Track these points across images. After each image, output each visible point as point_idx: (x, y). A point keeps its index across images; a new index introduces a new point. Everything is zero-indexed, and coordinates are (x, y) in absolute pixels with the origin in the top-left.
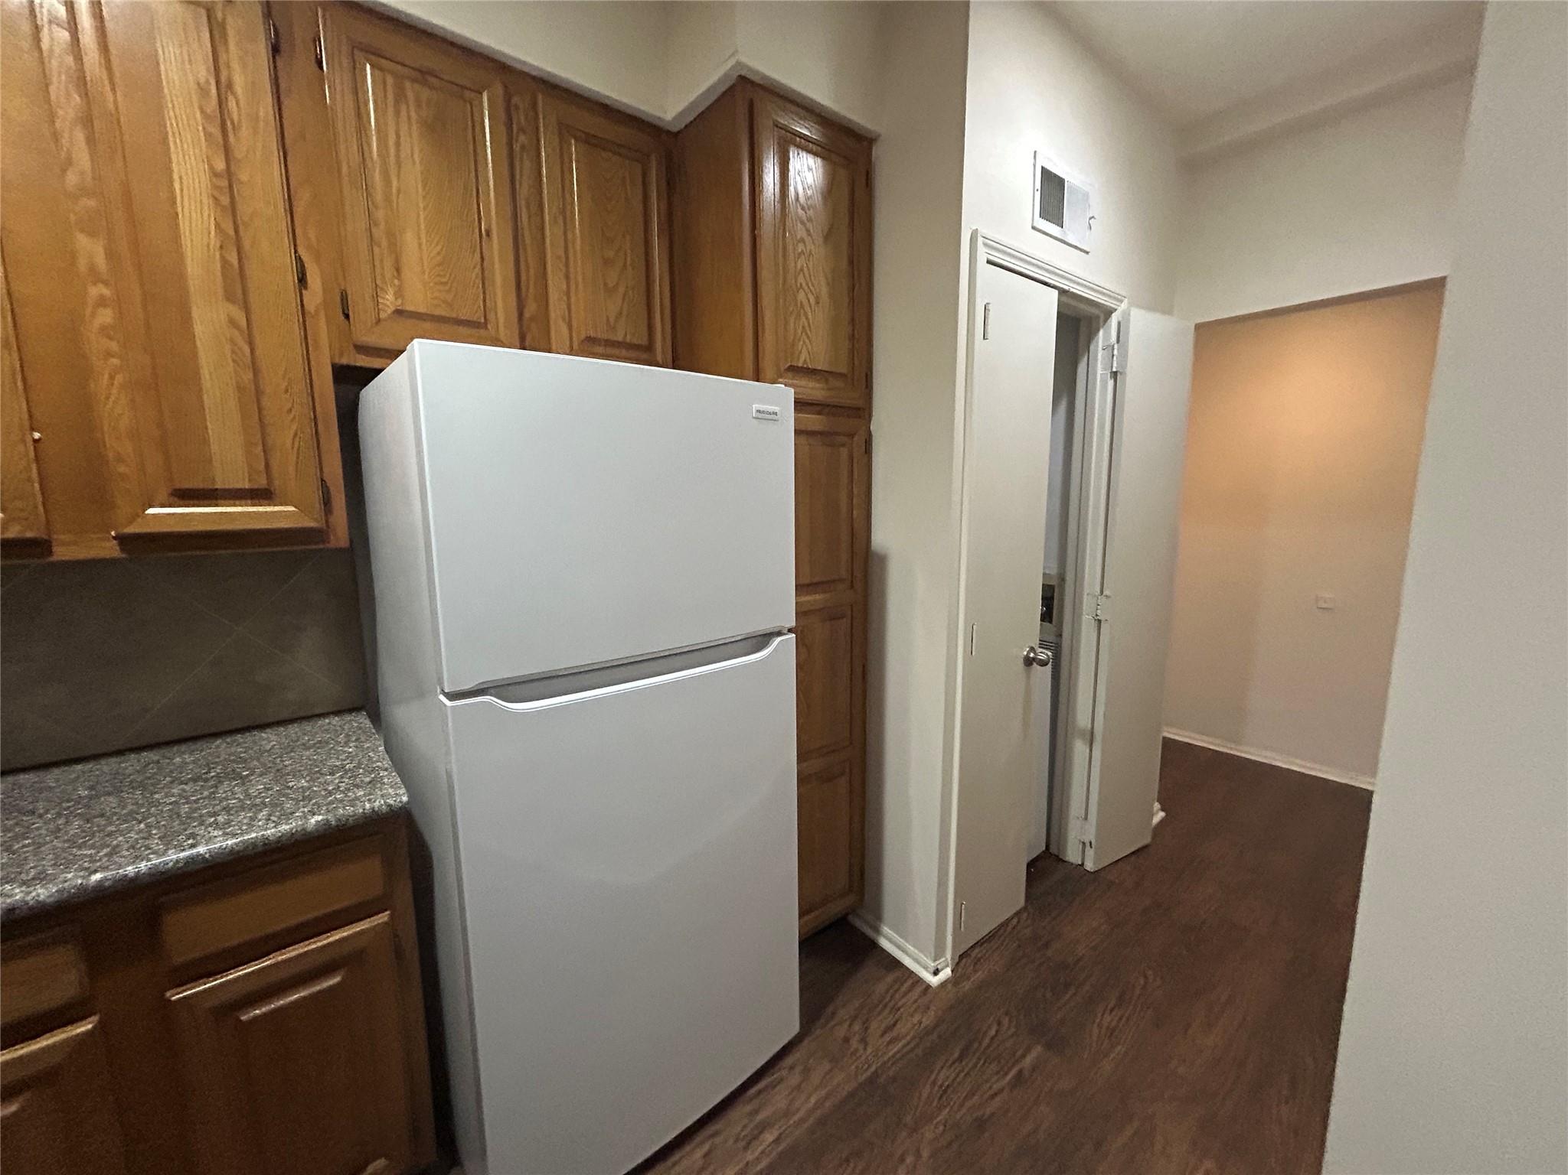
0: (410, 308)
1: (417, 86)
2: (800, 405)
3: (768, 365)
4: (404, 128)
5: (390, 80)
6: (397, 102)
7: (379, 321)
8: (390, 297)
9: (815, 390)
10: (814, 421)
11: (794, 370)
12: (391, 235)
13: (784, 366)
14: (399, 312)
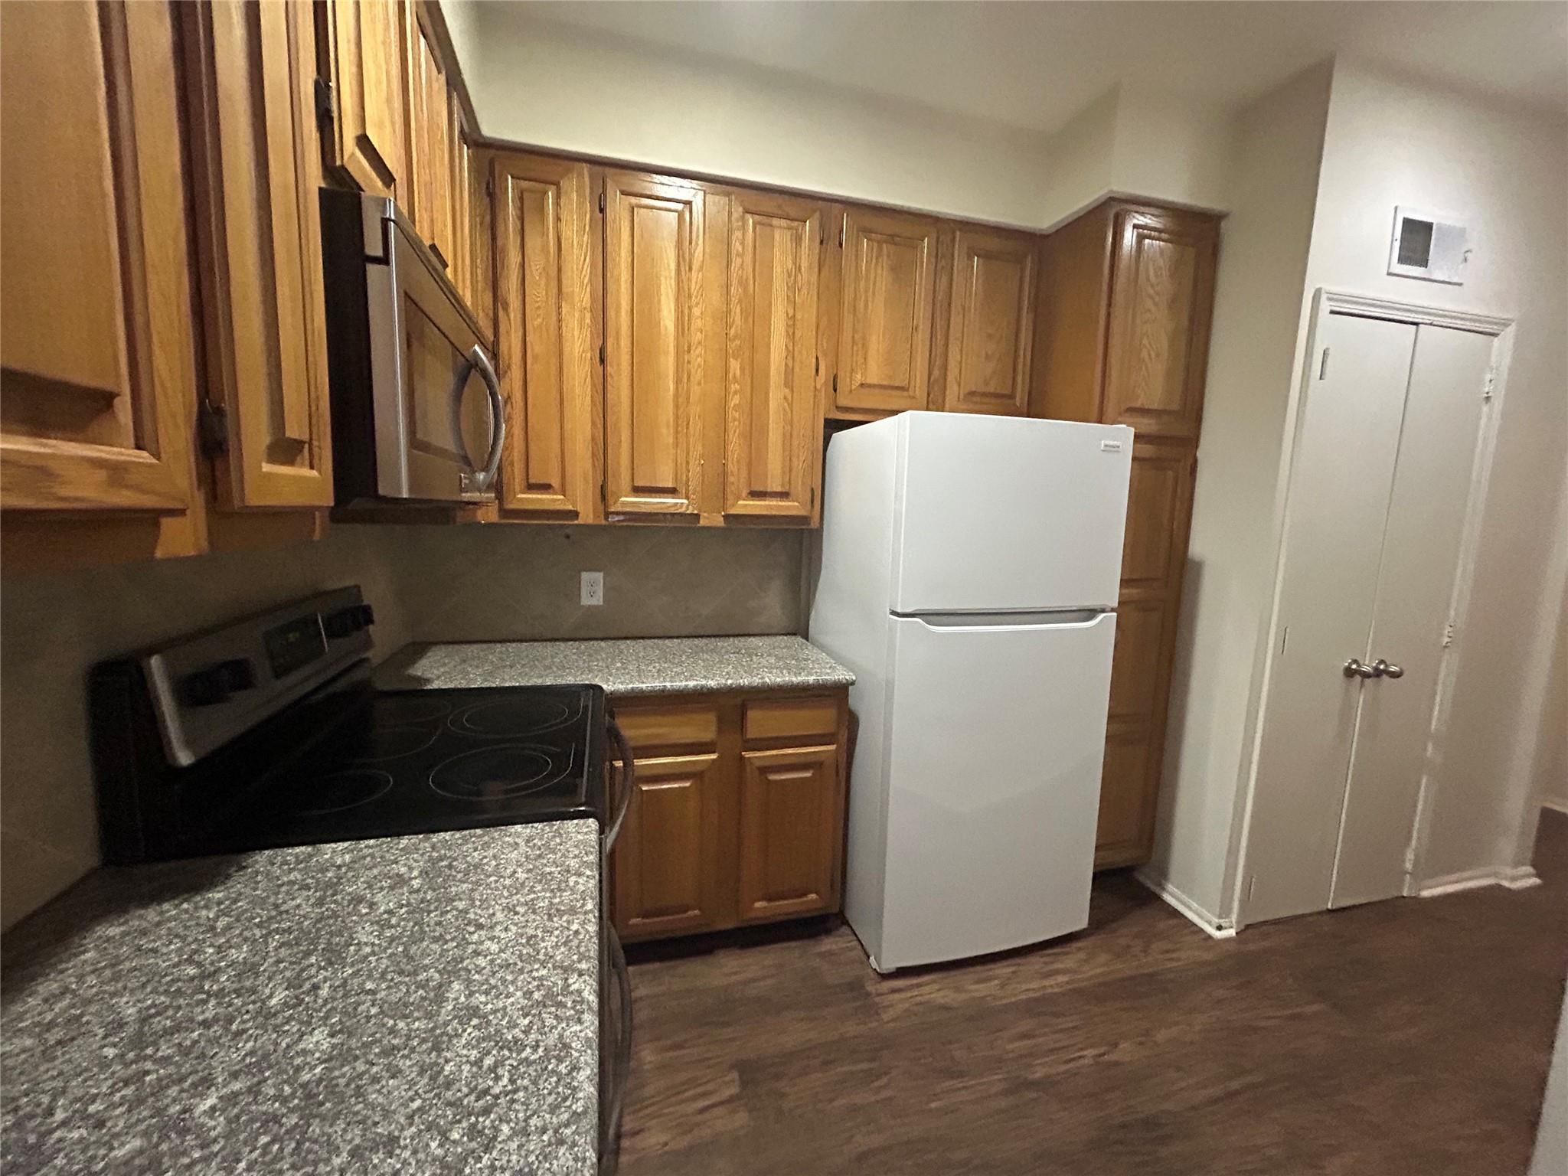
0: (869, 381)
1: (889, 245)
2: (1137, 437)
3: (1111, 409)
4: (879, 272)
5: (875, 244)
6: (877, 258)
7: (851, 391)
8: (859, 376)
9: (1149, 425)
10: (1148, 450)
11: (1133, 411)
12: (864, 338)
13: (1123, 407)
14: (862, 385)
